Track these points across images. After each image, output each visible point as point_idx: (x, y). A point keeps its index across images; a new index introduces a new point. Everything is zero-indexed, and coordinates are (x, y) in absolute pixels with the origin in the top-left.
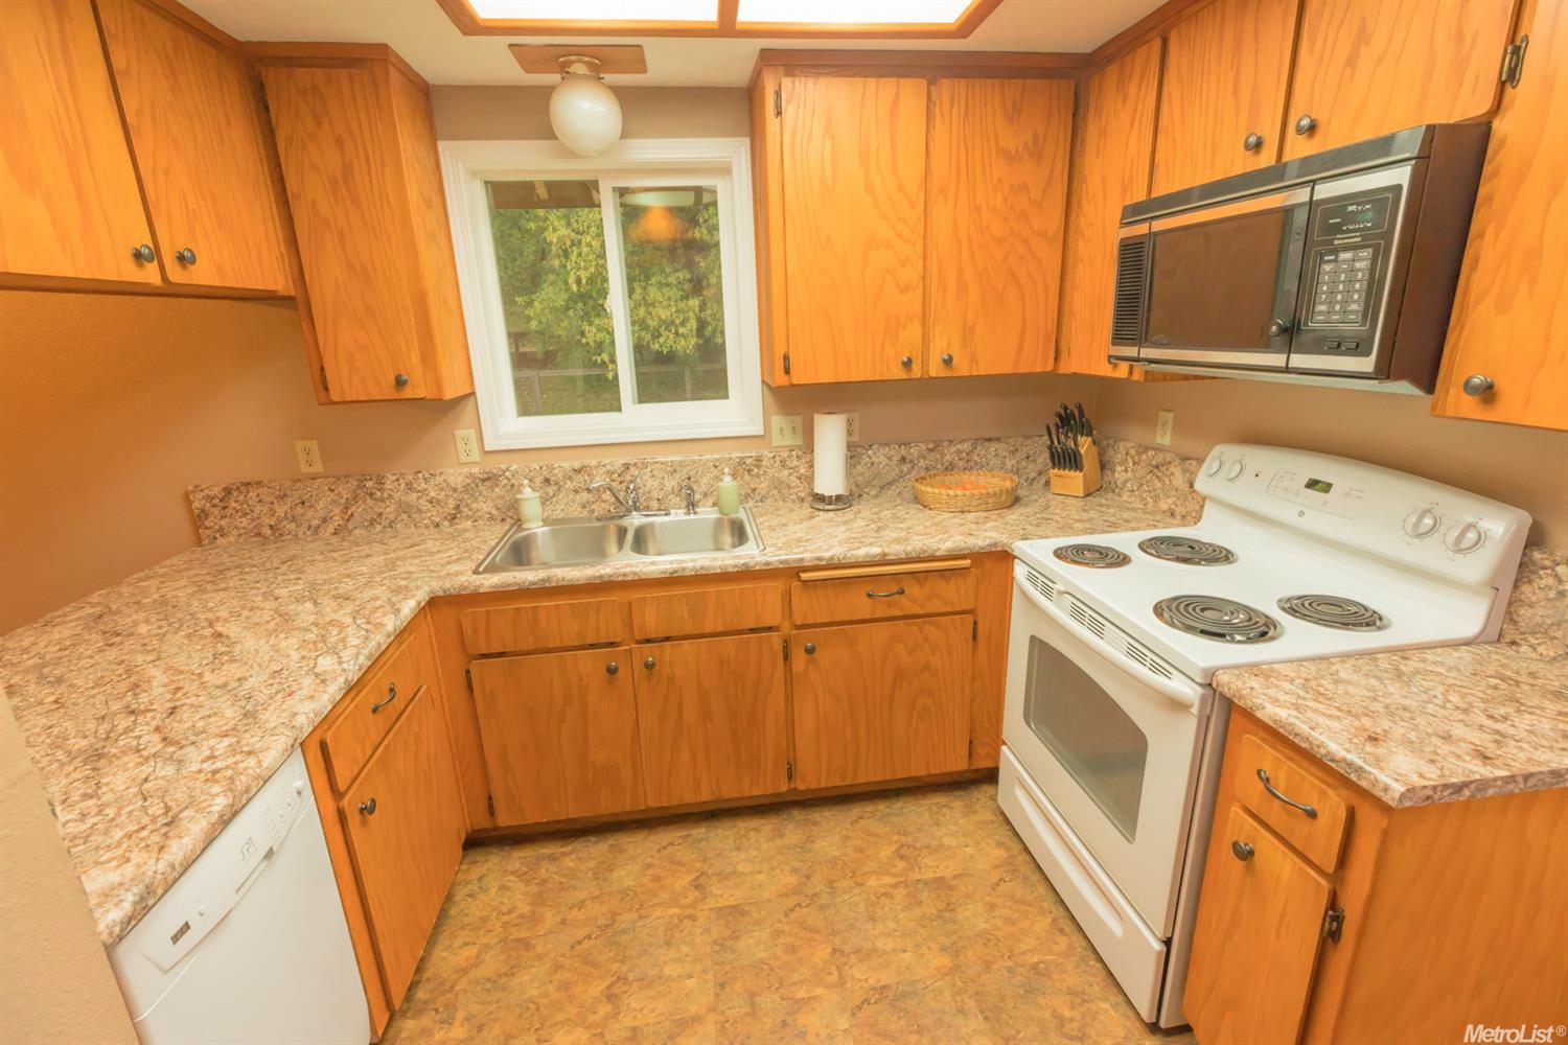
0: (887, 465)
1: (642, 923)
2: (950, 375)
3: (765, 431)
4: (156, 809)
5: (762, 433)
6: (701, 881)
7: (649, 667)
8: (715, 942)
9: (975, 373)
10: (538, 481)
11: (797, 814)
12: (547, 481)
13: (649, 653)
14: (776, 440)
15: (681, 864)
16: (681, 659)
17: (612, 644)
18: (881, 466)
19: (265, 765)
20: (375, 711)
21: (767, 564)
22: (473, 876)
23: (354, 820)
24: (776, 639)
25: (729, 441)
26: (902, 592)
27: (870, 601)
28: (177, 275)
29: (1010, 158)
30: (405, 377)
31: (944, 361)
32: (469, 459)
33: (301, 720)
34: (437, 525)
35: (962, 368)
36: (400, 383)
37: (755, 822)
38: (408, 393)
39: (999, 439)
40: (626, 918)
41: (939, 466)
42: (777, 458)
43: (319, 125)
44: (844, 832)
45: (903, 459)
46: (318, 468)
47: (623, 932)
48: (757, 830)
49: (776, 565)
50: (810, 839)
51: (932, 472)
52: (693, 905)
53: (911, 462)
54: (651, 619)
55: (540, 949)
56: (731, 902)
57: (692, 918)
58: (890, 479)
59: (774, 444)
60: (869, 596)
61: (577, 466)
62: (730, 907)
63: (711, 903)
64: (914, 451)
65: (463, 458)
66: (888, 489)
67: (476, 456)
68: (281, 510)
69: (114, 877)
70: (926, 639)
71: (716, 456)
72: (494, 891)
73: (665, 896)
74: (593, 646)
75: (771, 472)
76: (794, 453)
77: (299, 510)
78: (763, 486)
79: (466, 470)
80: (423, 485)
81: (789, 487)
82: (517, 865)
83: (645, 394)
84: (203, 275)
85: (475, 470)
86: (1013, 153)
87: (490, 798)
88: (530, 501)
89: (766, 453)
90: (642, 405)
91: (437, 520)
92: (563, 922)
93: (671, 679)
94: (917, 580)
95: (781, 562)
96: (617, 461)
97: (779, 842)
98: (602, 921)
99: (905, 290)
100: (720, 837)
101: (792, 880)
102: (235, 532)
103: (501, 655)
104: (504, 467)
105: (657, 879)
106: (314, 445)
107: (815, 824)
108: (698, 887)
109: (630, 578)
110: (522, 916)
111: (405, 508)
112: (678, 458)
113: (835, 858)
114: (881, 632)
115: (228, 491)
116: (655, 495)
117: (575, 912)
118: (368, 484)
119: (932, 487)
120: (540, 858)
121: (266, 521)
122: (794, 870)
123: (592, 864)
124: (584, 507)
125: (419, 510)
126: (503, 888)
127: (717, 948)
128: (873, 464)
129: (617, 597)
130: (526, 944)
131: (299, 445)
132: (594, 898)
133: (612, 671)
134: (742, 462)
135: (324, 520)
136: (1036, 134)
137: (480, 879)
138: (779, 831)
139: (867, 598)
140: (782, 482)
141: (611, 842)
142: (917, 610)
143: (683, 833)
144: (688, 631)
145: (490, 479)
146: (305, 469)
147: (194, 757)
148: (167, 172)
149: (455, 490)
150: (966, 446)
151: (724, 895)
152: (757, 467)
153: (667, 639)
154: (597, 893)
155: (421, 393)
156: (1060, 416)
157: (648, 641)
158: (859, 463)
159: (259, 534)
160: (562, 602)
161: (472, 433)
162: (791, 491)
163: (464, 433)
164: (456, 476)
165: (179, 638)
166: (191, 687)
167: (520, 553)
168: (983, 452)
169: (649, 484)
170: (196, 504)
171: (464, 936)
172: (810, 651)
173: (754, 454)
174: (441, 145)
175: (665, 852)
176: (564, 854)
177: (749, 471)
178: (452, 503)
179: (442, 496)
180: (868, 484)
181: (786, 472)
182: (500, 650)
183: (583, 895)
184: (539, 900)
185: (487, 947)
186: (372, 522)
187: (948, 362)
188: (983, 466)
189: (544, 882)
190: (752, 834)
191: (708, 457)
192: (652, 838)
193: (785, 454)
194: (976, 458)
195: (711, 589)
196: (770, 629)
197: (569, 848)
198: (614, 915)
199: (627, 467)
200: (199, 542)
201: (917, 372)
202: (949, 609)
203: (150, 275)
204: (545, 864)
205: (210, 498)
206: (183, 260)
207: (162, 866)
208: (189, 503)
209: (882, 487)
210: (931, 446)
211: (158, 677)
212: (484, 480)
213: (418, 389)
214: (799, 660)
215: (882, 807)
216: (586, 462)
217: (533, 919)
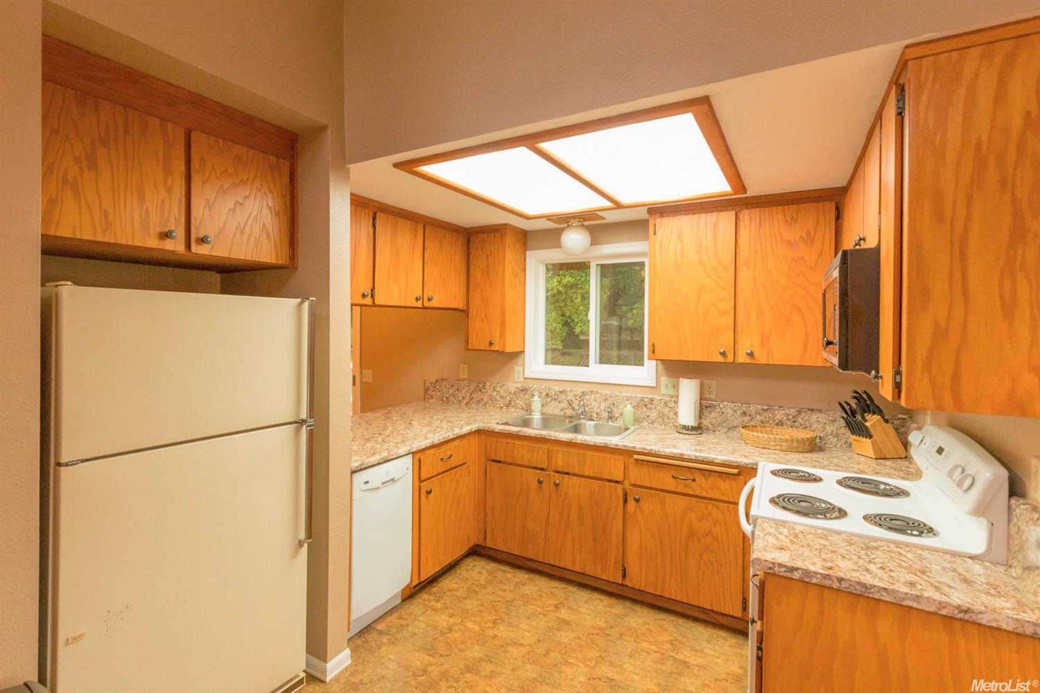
0: (733, 415)
1: (523, 607)
2: (753, 362)
3: (657, 384)
4: (373, 451)
5: (655, 386)
6: (559, 606)
7: (557, 485)
8: (548, 627)
9: (770, 363)
10: (544, 394)
11: (628, 604)
12: (547, 395)
13: (558, 478)
14: (663, 391)
15: (554, 596)
16: (572, 486)
17: (543, 469)
18: (729, 415)
19: (400, 451)
20: (442, 459)
21: (617, 445)
22: (472, 564)
23: (423, 494)
24: (619, 488)
25: (637, 388)
26: (694, 480)
27: (674, 480)
28: (427, 304)
29: (790, 244)
30: (493, 342)
31: (748, 354)
32: (519, 380)
33: (414, 446)
34: (501, 408)
35: (761, 358)
36: (491, 344)
37: (602, 597)
38: (493, 348)
39: (820, 411)
40: (517, 603)
41: (771, 422)
42: (662, 401)
43: (482, 251)
44: (648, 621)
45: (744, 413)
46: (466, 376)
47: (515, 606)
48: (601, 600)
49: (621, 447)
50: (626, 615)
51: (766, 425)
52: (549, 612)
53: (750, 415)
54: (560, 460)
55: (480, 597)
56: (567, 618)
57: (545, 615)
58: (735, 425)
59: (662, 393)
60: (673, 477)
61: (561, 390)
62: (564, 620)
63: (558, 615)
64: (753, 409)
65: (516, 380)
66: (734, 430)
67: (521, 379)
68: (451, 391)
69: (359, 458)
70: (710, 514)
71: (629, 395)
72: (476, 572)
73: (539, 603)
74: (535, 468)
75: (658, 408)
76: (673, 399)
77: (457, 392)
78: (653, 415)
79: (516, 385)
80: (499, 389)
81: (668, 418)
82: (489, 568)
83: (604, 360)
84: (434, 304)
85: (519, 385)
86: (793, 241)
87: (485, 531)
88: (537, 403)
89: (656, 397)
90: (601, 365)
91: (502, 405)
92: (494, 593)
93: (566, 494)
94: (704, 475)
95: (624, 446)
96: (579, 390)
97: (609, 609)
98: (508, 599)
99: (722, 314)
100: (581, 597)
101: (604, 625)
102: (435, 398)
103: (499, 462)
104: (531, 386)
105: (541, 596)
106: (466, 366)
107: (634, 611)
108: (556, 607)
109: (552, 438)
110: (480, 584)
111: (491, 398)
112: (609, 393)
113: (633, 627)
114: (681, 502)
115: (437, 381)
116: (596, 410)
117: (500, 592)
118: (480, 388)
119: (762, 433)
120: (499, 569)
121: (446, 395)
122: (606, 622)
123: (518, 580)
124: (562, 410)
125: (496, 400)
126: (480, 573)
127: (547, 629)
128: (723, 413)
129: (546, 447)
130: (476, 592)
131: (462, 366)
132: (511, 591)
133: (540, 482)
134: (642, 400)
135: (463, 398)
136: (808, 232)
137: (473, 566)
138: (613, 605)
139: (672, 478)
140: (664, 415)
141: (531, 576)
142: (704, 494)
143: (564, 586)
144: (576, 471)
145: (524, 390)
146: (461, 376)
147: (386, 445)
148: (432, 273)
149: (510, 393)
150: (793, 411)
151: (564, 614)
152: (651, 404)
153: (567, 473)
154: (513, 589)
155: (497, 349)
156: (855, 398)
157: (558, 472)
158: (714, 411)
159: (442, 400)
160: (525, 443)
161: (521, 368)
162: (670, 421)
163: (518, 369)
164: (512, 387)
165: (401, 422)
166: (396, 432)
167: (526, 423)
168: (806, 417)
169: (593, 404)
170: (427, 385)
171: (457, 580)
172: (637, 500)
173: (649, 396)
174: (527, 252)
175: (550, 589)
176: (509, 572)
177: (646, 405)
178: (508, 399)
179: (505, 395)
180: (719, 425)
181: (667, 410)
182: (499, 459)
183: (507, 588)
184: (490, 582)
185: (463, 587)
186: (479, 402)
187: (751, 355)
188: (807, 427)
189: (495, 577)
190: (598, 601)
191: (625, 394)
192: (550, 582)
193: (667, 399)
194: (800, 421)
195: (589, 453)
196: (617, 482)
197: (513, 571)
198: (514, 600)
199: (583, 393)
200: (425, 400)
201: (730, 359)
202: (726, 499)
203: (419, 304)
204: (500, 572)
205: (431, 383)
206: (429, 300)
207: (367, 460)
208: (425, 384)
209: (729, 429)
210: (765, 407)
211: (390, 428)
212: (522, 390)
213: (496, 347)
214: (631, 505)
215: (681, 621)
216: (565, 388)
217: (484, 587)
